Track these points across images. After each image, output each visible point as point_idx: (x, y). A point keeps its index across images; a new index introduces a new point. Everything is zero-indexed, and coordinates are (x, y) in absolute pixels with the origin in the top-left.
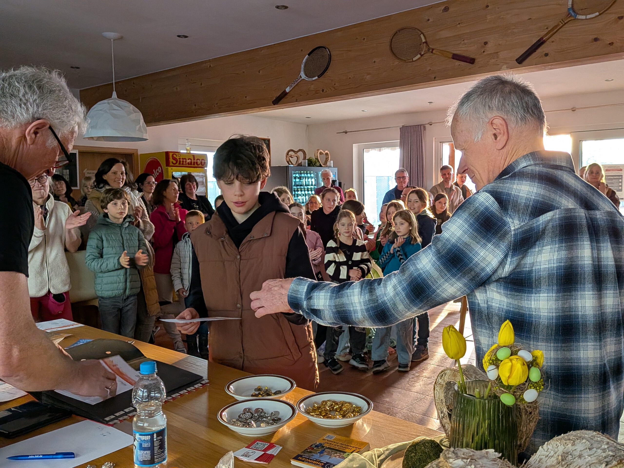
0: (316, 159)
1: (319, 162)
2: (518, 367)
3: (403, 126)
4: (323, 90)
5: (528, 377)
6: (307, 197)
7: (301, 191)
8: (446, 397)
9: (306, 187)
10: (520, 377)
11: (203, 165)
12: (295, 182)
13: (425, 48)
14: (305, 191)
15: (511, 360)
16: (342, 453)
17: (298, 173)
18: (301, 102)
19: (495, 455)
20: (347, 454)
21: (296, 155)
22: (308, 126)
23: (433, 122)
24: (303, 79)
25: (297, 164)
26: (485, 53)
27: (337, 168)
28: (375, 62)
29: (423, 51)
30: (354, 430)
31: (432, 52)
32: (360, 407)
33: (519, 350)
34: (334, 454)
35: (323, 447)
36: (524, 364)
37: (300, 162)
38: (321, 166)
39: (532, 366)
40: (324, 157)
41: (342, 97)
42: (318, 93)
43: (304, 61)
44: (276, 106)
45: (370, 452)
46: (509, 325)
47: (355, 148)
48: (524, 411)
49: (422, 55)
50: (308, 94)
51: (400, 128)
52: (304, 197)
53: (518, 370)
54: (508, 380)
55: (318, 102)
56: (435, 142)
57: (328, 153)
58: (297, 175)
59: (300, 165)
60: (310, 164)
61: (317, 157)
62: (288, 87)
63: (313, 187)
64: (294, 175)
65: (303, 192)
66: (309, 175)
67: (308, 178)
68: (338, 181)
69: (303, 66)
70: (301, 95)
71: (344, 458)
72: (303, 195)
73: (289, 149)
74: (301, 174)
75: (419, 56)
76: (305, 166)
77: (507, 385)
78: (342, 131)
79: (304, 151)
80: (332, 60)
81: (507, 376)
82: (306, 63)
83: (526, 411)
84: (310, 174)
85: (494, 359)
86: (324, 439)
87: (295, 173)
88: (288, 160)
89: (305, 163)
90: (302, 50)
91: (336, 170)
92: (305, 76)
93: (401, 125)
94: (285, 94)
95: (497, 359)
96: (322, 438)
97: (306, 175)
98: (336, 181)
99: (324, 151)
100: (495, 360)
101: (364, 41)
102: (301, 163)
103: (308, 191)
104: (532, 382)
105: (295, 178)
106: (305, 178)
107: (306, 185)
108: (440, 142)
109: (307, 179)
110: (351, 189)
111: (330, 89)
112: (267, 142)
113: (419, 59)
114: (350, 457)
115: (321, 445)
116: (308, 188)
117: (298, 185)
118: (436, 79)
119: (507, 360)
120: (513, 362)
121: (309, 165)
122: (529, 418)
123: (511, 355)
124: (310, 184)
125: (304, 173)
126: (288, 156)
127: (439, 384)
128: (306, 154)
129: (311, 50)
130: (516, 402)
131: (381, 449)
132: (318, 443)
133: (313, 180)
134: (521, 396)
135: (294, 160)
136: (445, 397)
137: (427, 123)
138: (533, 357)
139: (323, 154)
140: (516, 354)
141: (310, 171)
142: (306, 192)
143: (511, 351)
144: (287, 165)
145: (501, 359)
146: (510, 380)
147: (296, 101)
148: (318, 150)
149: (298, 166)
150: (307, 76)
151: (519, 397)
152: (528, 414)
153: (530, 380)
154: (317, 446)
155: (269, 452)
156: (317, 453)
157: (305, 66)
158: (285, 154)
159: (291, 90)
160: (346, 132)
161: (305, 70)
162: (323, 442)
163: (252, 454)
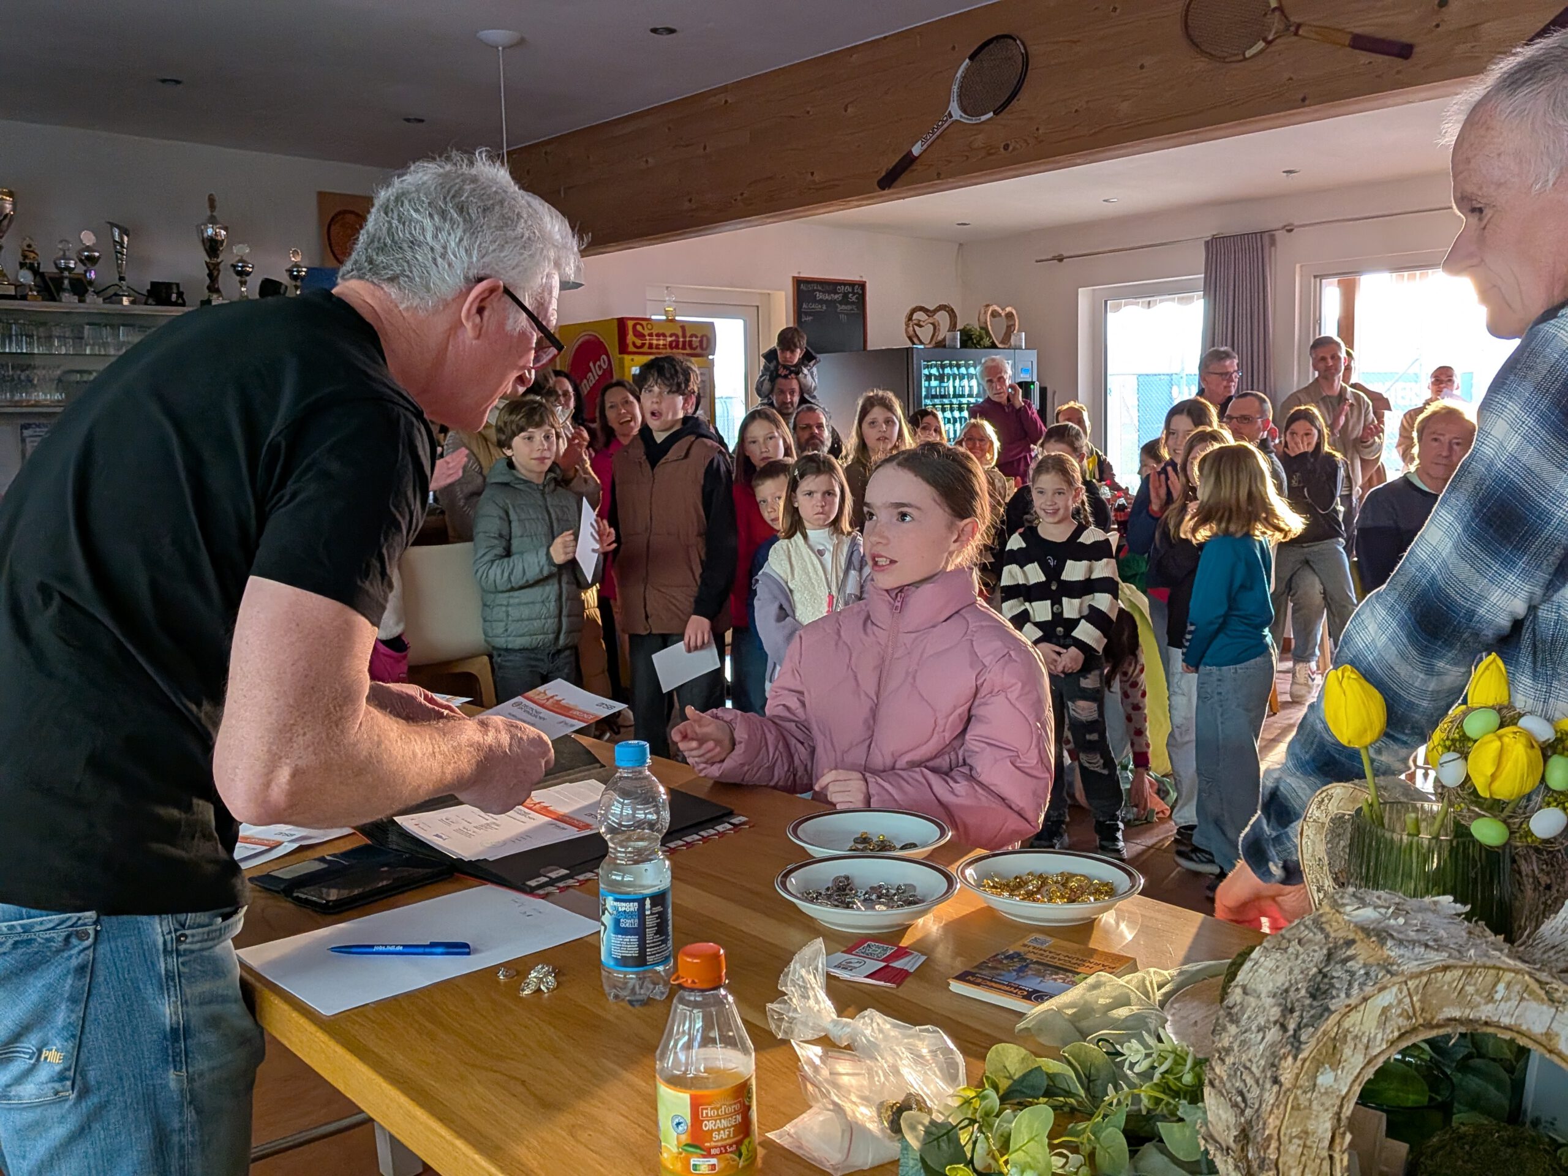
0: (981, 328)
1: (991, 337)
2: (1518, 754)
3: (1214, 238)
4: (1006, 147)
5: (1543, 779)
6: (958, 425)
8: (1330, 853)
9: (955, 401)
10: (1522, 776)
11: (706, 349)
12: (928, 388)
13: (1276, 23)
14: (952, 410)
15: (1500, 738)
16: (1070, 975)
17: (936, 366)
18: (952, 179)
19: (1455, 909)
20: (1081, 976)
21: (931, 320)
22: (961, 245)
23: (1296, 223)
24: (957, 121)
25: (934, 342)
26: (1441, 30)
27: (1036, 351)
29: (1273, 32)
30: (1096, 934)
31: (1296, 34)
32: (1112, 884)
33: (1521, 716)
34: (1051, 974)
35: (1025, 960)
36: (1532, 747)
37: (940, 338)
38: (993, 346)
39: (1554, 753)
40: (1003, 323)
41: (1054, 162)
42: (993, 154)
43: (959, 74)
44: (886, 192)
45: (1139, 974)
46: (1498, 667)
47: (1084, 297)
48: (1531, 880)
49: (1269, 43)
50: (968, 157)
51: (1207, 243)
52: (951, 426)
53: (1516, 761)
54: (1490, 785)
55: (994, 177)
56: (1301, 276)
57: (1014, 312)
58: (934, 371)
59: (941, 345)
60: (966, 341)
61: (986, 323)
62: (917, 141)
63: (973, 400)
64: (926, 372)
66: (963, 370)
67: (962, 377)
68: (1037, 383)
69: (956, 87)
70: (950, 162)
71: (1074, 984)
73: (914, 306)
74: (943, 367)
75: (1261, 45)
76: (954, 347)
77: (1488, 796)
78: (1050, 257)
79: (952, 310)
80: (1030, 67)
81: (1489, 773)
82: (964, 77)
83: (1537, 882)
84: (967, 367)
85: (1457, 736)
86: (1025, 945)
87: (927, 367)
88: (911, 333)
89: (955, 338)
90: (954, 46)
91: (1033, 355)
92: (960, 113)
93: (1208, 236)
94: (909, 161)
95: (1465, 738)
96: (1021, 943)
97: (955, 370)
98: (1033, 383)
99: (1003, 309)
100: (1460, 740)
101: (1115, 14)
102: (944, 339)
103: (961, 410)
104: (1554, 791)
105: (929, 378)
106: (954, 379)
107: (955, 396)
108: (1315, 277)
109: (957, 381)
110: (1072, 404)
111: (1025, 141)
112: (857, 289)
113: (1262, 51)
114: (1091, 980)
115: (1020, 955)
116: (960, 404)
117: (934, 397)
118: (1307, 102)
119: (1491, 736)
120: (1506, 740)
121: (964, 345)
122: (1543, 899)
123: (1502, 725)
124: (967, 392)
125: (951, 366)
126: (911, 324)
127: (1314, 821)
128: (955, 316)
129: (976, 47)
130: (1509, 839)
131: (1166, 973)
132: (1011, 952)
133: (974, 383)
134: (1524, 826)
135: (925, 333)
136: (1328, 854)
137: (1280, 226)
138: (1556, 732)
139: (1000, 315)
140: (1516, 724)
141: (966, 361)
142: (957, 414)
143: (1502, 718)
144: (909, 345)
145: (1474, 737)
146: (1496, 786)
147: (939, 178)
148: (988, 306)
149: (935, 347)
150: (965, 112)
151: (1520, 827)
152: (1541, 889)
153: (1547, 788)
154: (1010, 957)
155: (897, 964)
156: (1009, 971)
157: (961, 88)
158: (904, 319)
159: (925, 150)
160: (1060, 259)
161: (960, 96)
162: (1022, 950)
163: (857, 965)
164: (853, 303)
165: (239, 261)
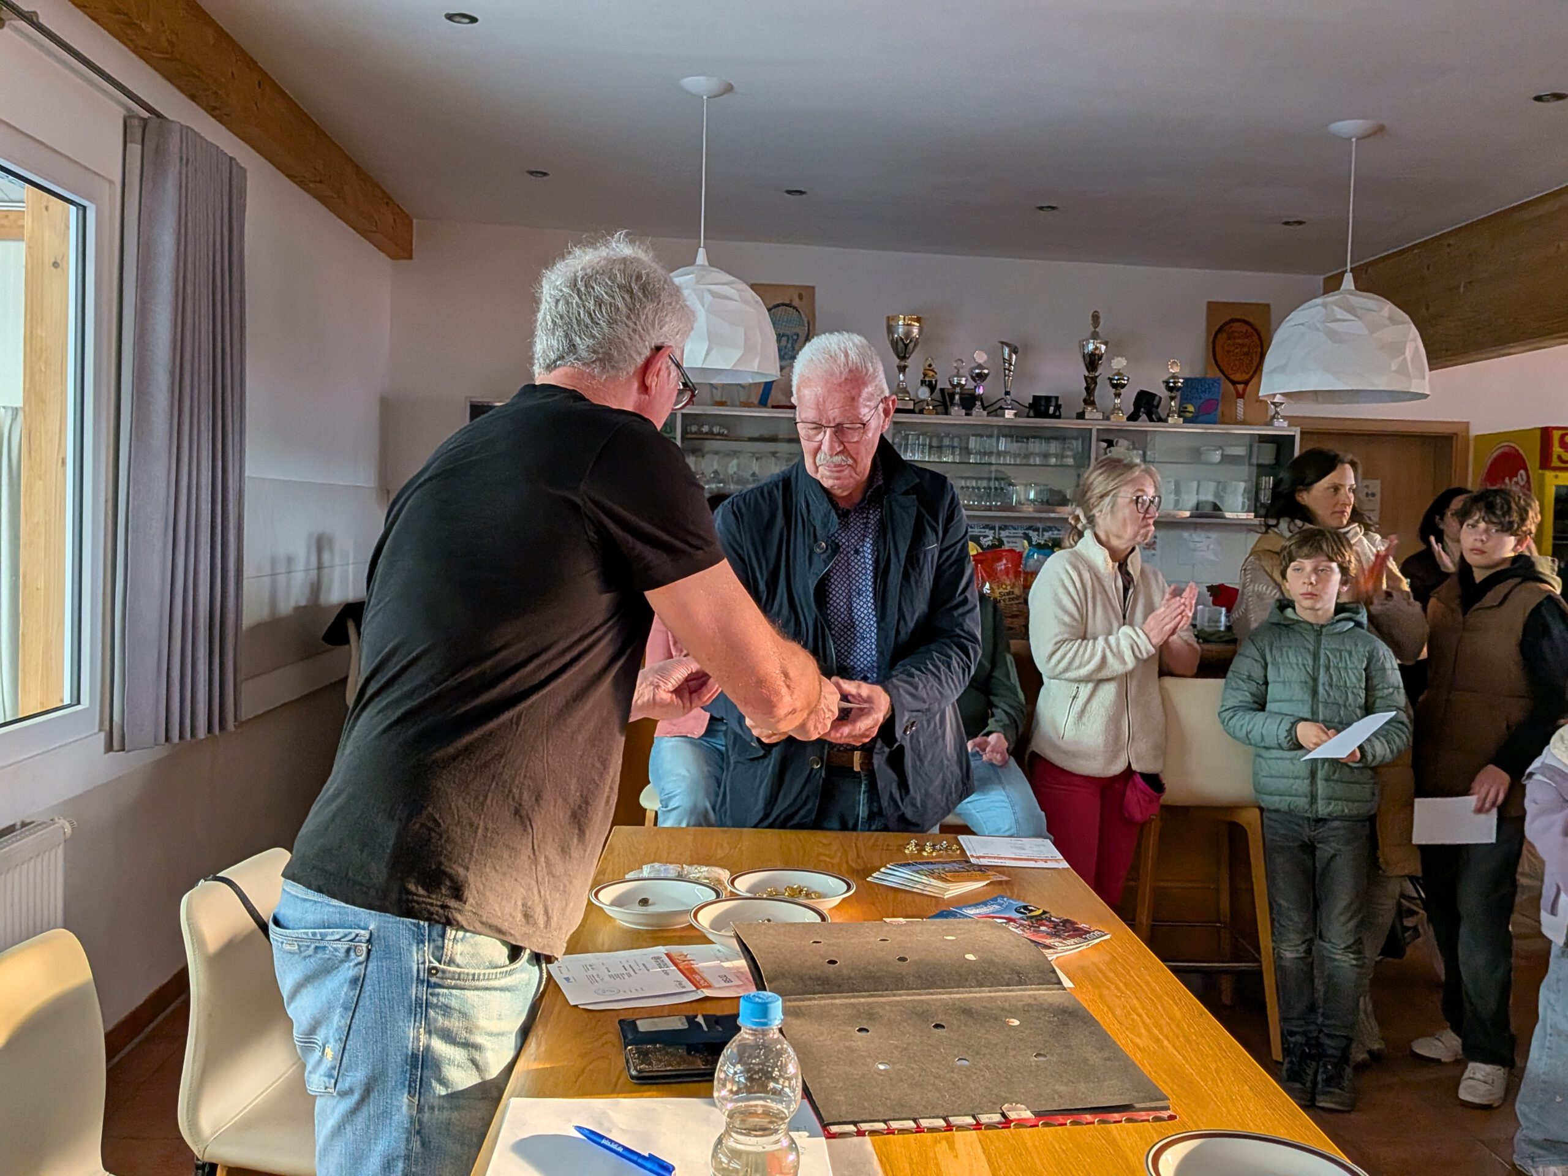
165: (1117, 374)
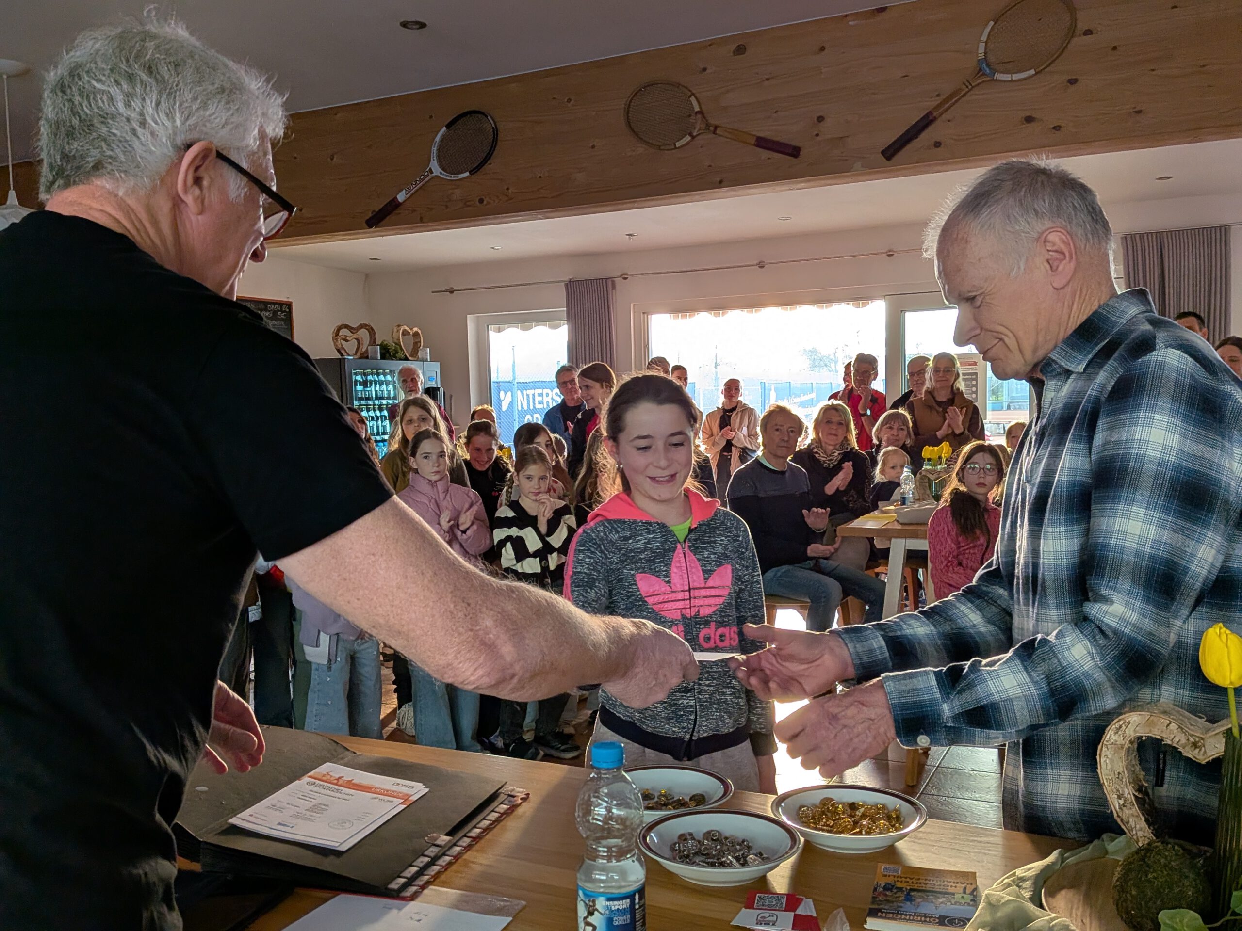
0: (396, 344)
1: (402, 351)
3: (571, 281)
4: (481, 201)
6: (380, 422)
7: (368, 410)
9: (377, 402)
12: (356, 392)
13: (699, 124)
14: (374, 410)
16: (948, 896)
17: (361, 373)
18: (430, 224)
21: (355, 336)
22: (367, 276)
23: (630, 273)
24: (436, 176)
25: (358, 354)
26: (818, 138)
27: (438, 363)
28: (593, 147)
29: (697, 129)
31: (714, 133)
34: (934, 899)
35: (900, 889)
37: (364, 350)
38: (406, 359)
40: (411, 340)
42: (469, 206)
43: (438, 138)
47: (471, 322)
49: (693, 137)
50: (447, 206)
51: (566, 285)
56: (634, 312)
57: (420, 332)
58: (359, 378)
59: (365, 356)
60: (385, 354)
61: (399, 340)
62: (402, 190)
63: (390, 402)
64: (355, 378)
65: (372, 413)
66: (382, 378)
67: (381, 383)
68: (441, 388)
69: (434, 150)
70: (431, 209)
72: (373, 418)
73: (339, 324)
74: (365, 375)
75: (688, 138)
76: (376, 359)
78: (443, 289)
79: (372, 329)
80: (499, 138)
82: (442, 142)
84: (385, 375)
86: (885, 876)
87: (354, 374)
88: (339, 346)
89: (376, 352)
90: (431, 117)
91: (436, 367)
92: (440, 170)
93: (567, 279)
94: (394, 205)
96: (880, 874)
97: (376, 377)
98: (438, 389)
99: (411, 329)
101: (569, 105)
102: (367, 352)
103: (381, 410)
106: (376, 385)
107: (377, 398)
108: (644, 312)
109: (378, 386)
111: (498, 197)
112: (285, 308)
113: (688, 144)
115: (893, 886)
117: (361, 399)
118: (721, 185)
121: (383, 356)
124: (385, 395)
125: (372, 374)
126: (338, 339)
127: (1113, 744)
128: (374, 334)
129: (450, 119)
132: (883, 884)
133: (391, 387)
135: (350, 347)
136: (1127, 768)
137: (619, 274)
139: (409, 333)
142: (378, 413)
144: (339, 356)
148: (399, 326)
149: (360, 358)
150: (443, 169)
154: (888, 887)
155: (800, 911)
156: (901, 902)
157: (439, 150)
158: (331, 336)
159: (409, 198)
160: (452, 291)
161: (439, 157)
162: (890, 880)
163: (774, 918)
164: (282, 320)
